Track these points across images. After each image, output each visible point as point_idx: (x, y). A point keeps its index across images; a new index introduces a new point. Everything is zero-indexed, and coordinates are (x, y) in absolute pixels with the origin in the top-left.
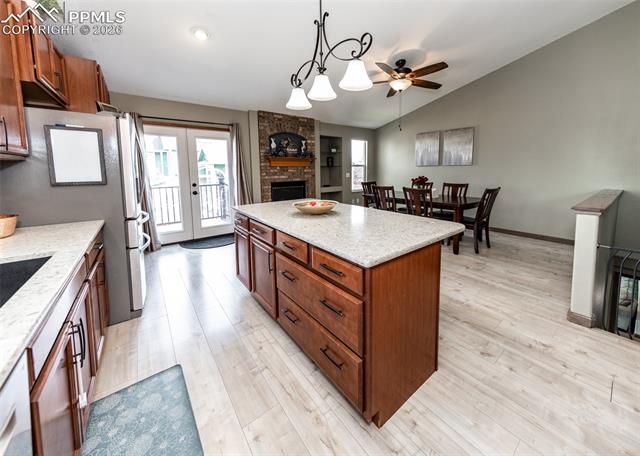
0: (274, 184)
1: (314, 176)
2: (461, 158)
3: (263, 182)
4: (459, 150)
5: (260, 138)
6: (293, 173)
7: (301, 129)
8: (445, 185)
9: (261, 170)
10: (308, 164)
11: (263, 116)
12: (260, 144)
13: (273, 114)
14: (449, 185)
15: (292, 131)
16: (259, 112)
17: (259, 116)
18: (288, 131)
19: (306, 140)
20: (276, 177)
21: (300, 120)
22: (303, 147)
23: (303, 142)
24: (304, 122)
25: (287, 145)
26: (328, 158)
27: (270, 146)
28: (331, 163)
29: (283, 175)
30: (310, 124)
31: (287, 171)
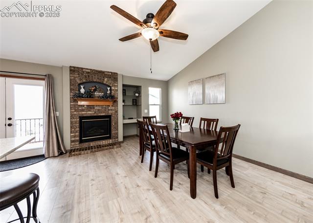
0: (81, 118)
1: (117, 112)
2: (217, 98)
3: (72, 117)
4: (216, 92)
5: (70, 85)
6: (99, 110)
7: (106, 80)
8: (202, 119)
9: (71, 108)
10: (111, 104)
11: (73, 70)
12: (71, 90)
13: (82, 69)
14: (205, 120)
15: (98, 80)
16: (70, 67)
17: (71, 70)
18: (95, 81)
19: (111, 87)
20: (83, 113)
21: (106, 73)
22: (109, 92)
23: (109, 88)
24: (109, 75)
25: (95, 90)
26: (133, 100)
27: (79, 91)
28: (135, 103)
29: (90, 111)
30: (114, 76)
31: (94, 108)
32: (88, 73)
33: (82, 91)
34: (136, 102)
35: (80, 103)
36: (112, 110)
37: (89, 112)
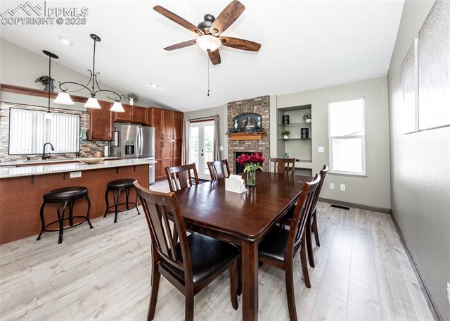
3: (229, 151)
6: (249, 146)
9: (228, 143)
10: (259, 138)
12: (228, 125)
13: (235, 102)
15: (248, 111)
16: (228, 103)
18: (246, 112)
19: (261, 116)
20: (236, 148)
21: (256, 100)
22: (259, 124)
23: (259, 118)
24: (259, 101)
25: (246, 123)
26: (302, 129)
27: (234, 125)
28: (304, 136)
29: (241, 146)
30: (264, 101)
31: (244, 143)
32: (240, 105)
33: (236, 125)
34: (307, 134)
35: (233, 138)
36: (261, 145)
37: (241, 148)
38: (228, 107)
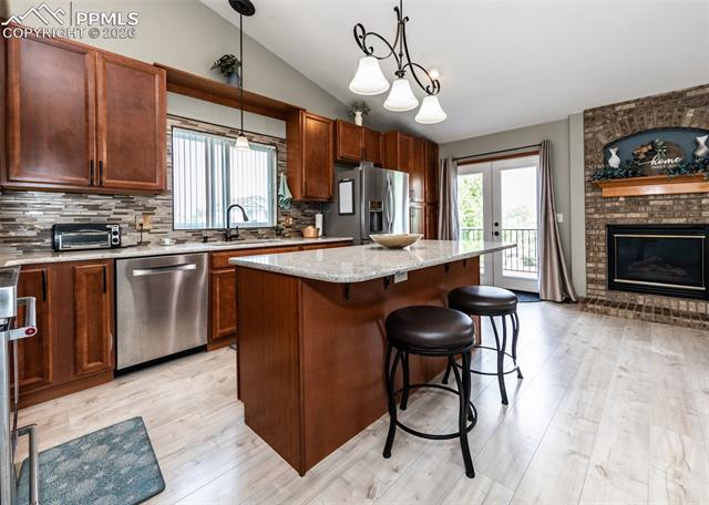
0: (612, 229)
3: (589, 224)
5: (585, 153)
6: (663, 208)
7: (690, 114)
9: (586, 204)
11: (591, 117)
12: (587, 163)
13: (613, 106)
15: (660, 124)
16: (586, 112)
18: (651, 127)
20: (616, 216)
22: (701, 151)
23: (702, 139)
25: (651, 154)
27: (606, 162)
29: (632, 211)
31: (648, 204)
32: (631, 111)
33: (614, 161)
35: (607, 192)
37: (633, 215)
38: (586, 119)
